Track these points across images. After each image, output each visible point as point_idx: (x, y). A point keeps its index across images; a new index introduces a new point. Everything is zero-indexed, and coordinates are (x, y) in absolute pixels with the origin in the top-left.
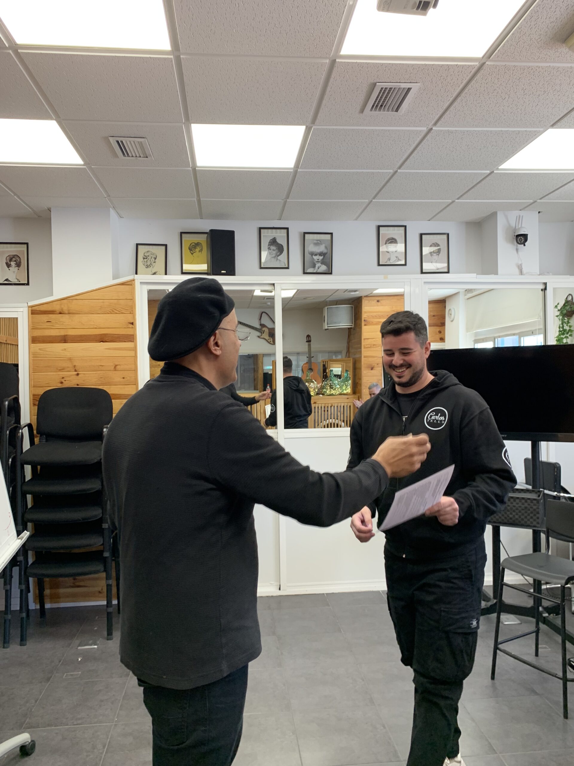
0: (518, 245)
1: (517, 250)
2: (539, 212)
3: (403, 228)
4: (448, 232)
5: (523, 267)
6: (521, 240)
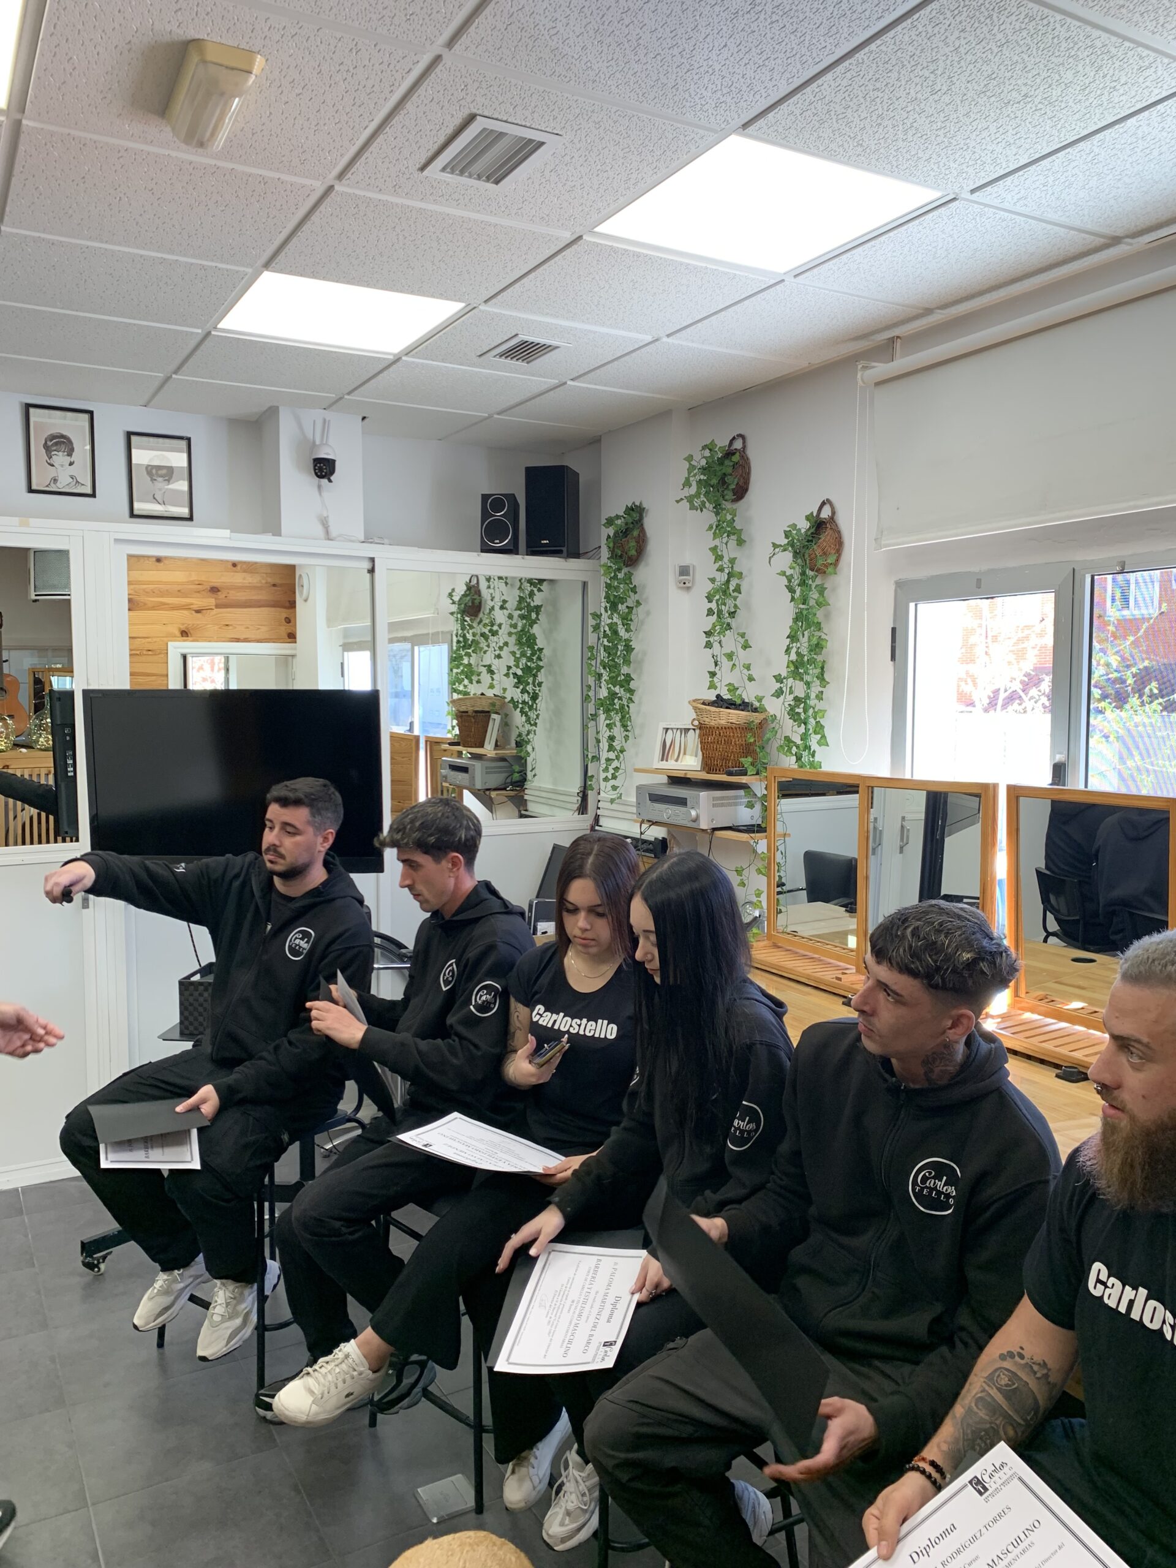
0: (317, 478)
1: (319, 487)
2: (364, 418)
3: (86, 416)
4: (189, 436)
5: (330, 524)
6: (321, 469)
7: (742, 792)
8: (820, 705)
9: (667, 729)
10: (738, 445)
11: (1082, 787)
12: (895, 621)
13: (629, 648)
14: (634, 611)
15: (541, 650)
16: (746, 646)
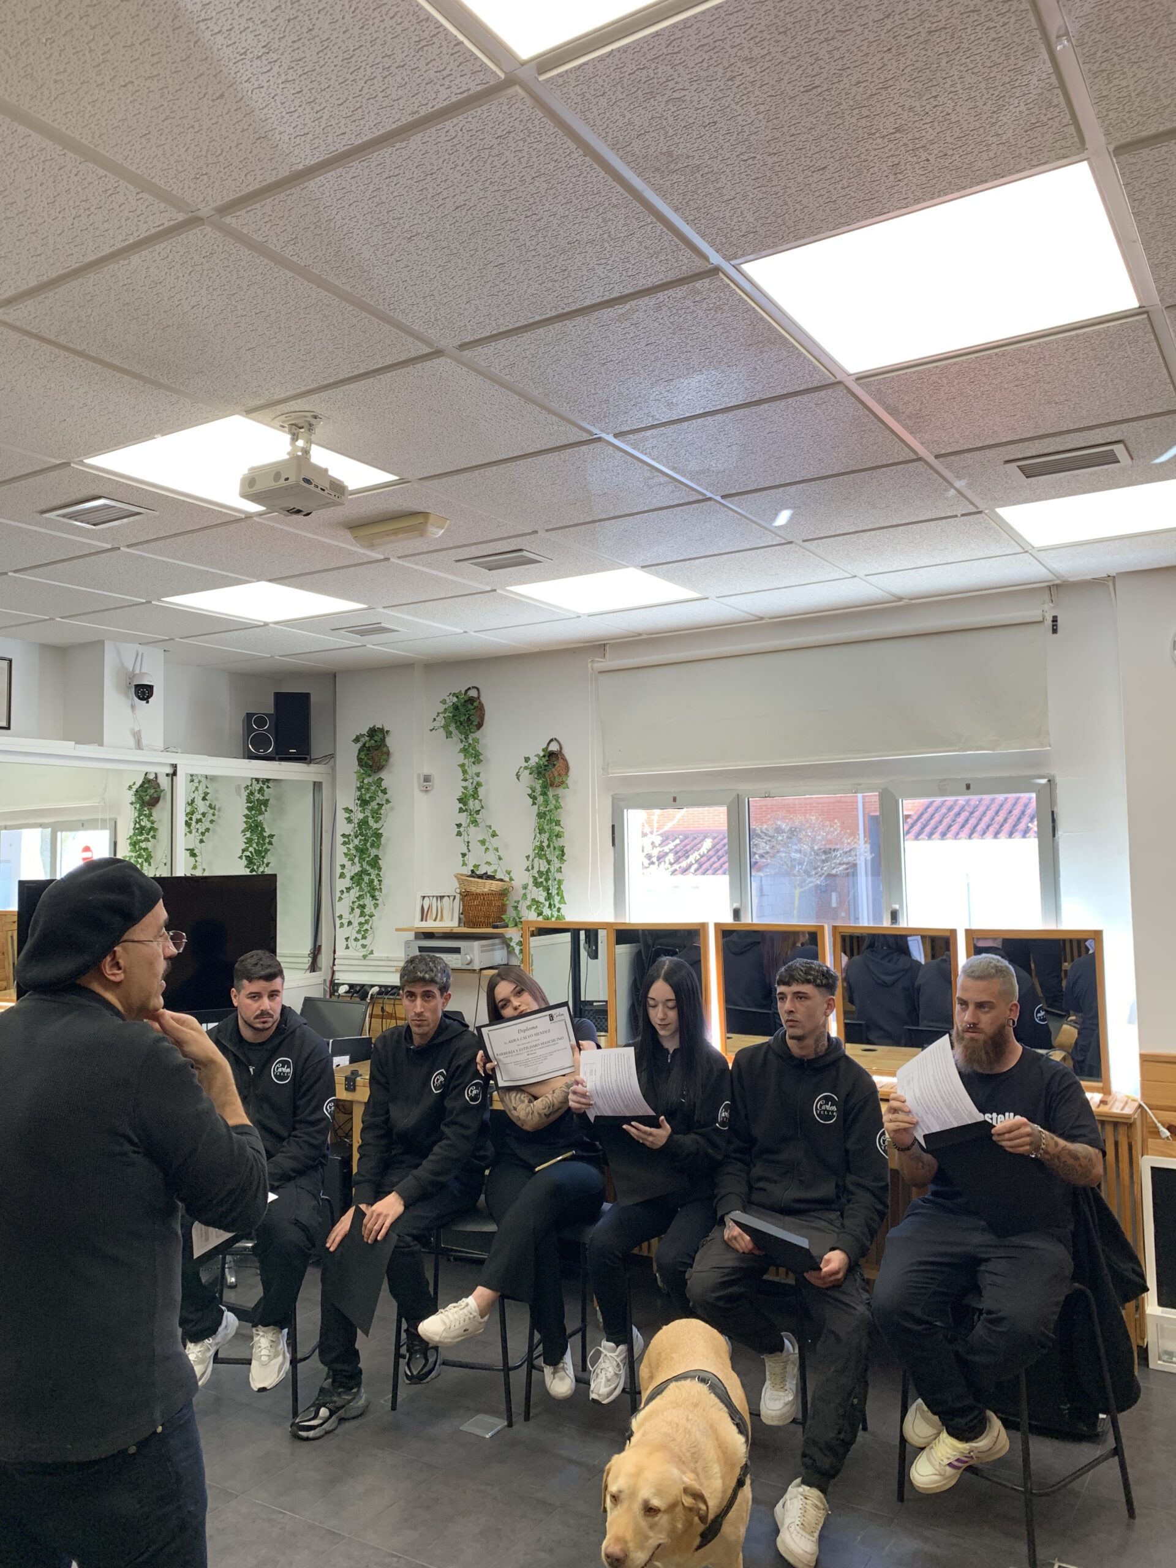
0: (136, 699)
1: (133, 707)
2: (165, 651)
4: (10, 657)
5: (142, 737)
6: (143, 693)
7: (497, 941)
8: (558, 876)
9: (424, 897)
10: (473, 693)
11: (750, 922)
12: (613, 820)
13: (378, 836)
14: (384, 808)
15: (271, 836)
16: (494, 835)
